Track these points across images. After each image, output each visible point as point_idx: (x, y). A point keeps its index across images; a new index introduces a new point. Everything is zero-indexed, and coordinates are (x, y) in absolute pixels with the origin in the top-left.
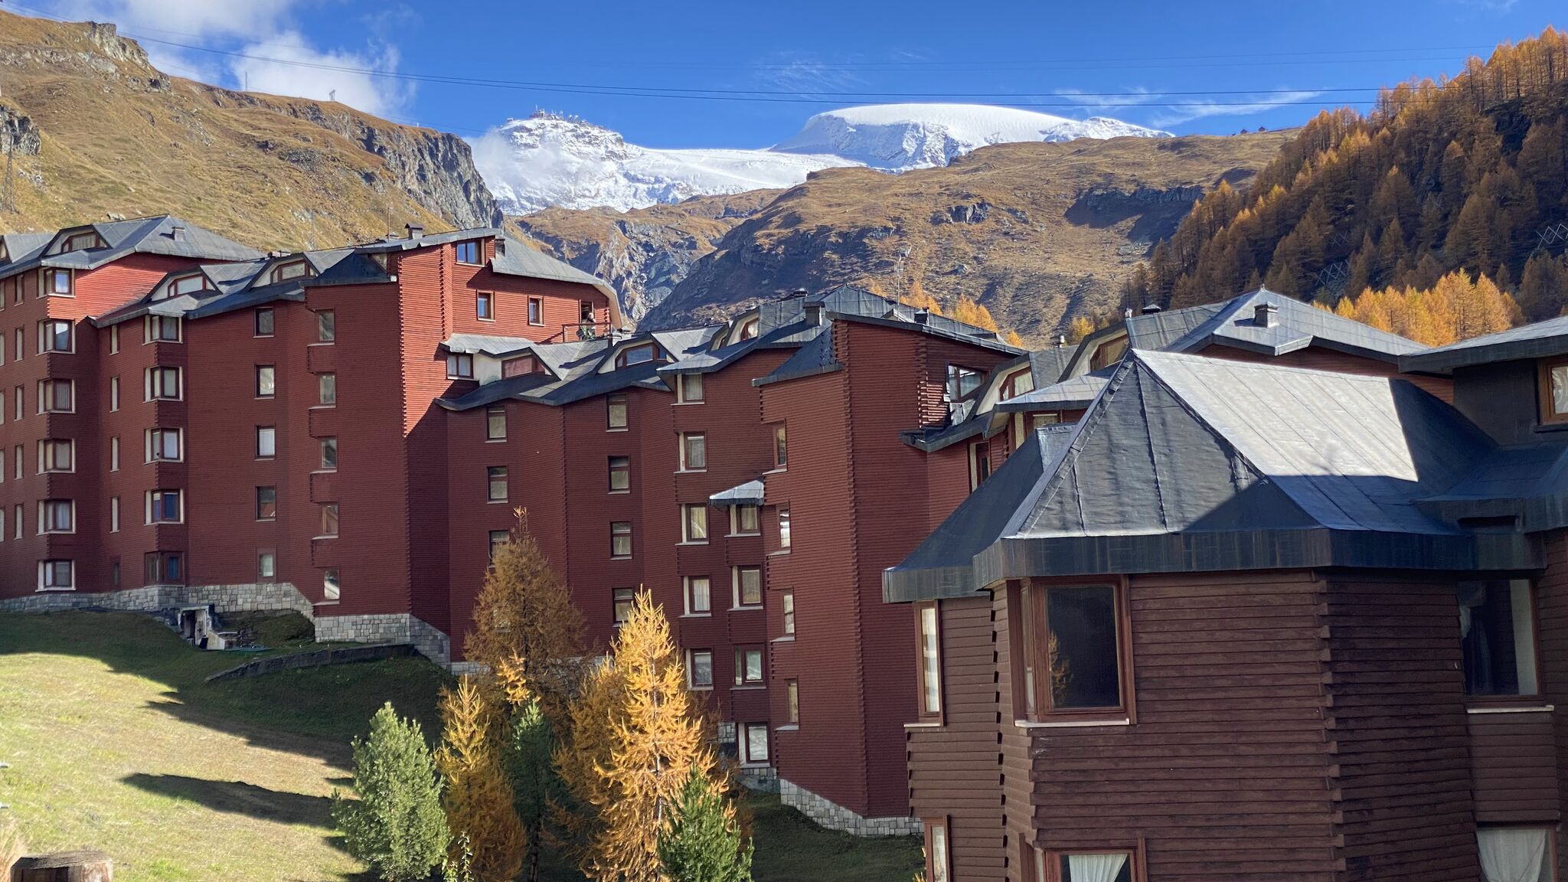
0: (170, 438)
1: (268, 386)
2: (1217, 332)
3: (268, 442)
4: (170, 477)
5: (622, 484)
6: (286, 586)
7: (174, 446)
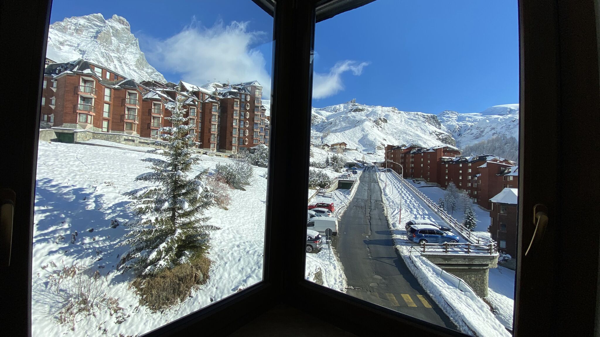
6: (423, 178)
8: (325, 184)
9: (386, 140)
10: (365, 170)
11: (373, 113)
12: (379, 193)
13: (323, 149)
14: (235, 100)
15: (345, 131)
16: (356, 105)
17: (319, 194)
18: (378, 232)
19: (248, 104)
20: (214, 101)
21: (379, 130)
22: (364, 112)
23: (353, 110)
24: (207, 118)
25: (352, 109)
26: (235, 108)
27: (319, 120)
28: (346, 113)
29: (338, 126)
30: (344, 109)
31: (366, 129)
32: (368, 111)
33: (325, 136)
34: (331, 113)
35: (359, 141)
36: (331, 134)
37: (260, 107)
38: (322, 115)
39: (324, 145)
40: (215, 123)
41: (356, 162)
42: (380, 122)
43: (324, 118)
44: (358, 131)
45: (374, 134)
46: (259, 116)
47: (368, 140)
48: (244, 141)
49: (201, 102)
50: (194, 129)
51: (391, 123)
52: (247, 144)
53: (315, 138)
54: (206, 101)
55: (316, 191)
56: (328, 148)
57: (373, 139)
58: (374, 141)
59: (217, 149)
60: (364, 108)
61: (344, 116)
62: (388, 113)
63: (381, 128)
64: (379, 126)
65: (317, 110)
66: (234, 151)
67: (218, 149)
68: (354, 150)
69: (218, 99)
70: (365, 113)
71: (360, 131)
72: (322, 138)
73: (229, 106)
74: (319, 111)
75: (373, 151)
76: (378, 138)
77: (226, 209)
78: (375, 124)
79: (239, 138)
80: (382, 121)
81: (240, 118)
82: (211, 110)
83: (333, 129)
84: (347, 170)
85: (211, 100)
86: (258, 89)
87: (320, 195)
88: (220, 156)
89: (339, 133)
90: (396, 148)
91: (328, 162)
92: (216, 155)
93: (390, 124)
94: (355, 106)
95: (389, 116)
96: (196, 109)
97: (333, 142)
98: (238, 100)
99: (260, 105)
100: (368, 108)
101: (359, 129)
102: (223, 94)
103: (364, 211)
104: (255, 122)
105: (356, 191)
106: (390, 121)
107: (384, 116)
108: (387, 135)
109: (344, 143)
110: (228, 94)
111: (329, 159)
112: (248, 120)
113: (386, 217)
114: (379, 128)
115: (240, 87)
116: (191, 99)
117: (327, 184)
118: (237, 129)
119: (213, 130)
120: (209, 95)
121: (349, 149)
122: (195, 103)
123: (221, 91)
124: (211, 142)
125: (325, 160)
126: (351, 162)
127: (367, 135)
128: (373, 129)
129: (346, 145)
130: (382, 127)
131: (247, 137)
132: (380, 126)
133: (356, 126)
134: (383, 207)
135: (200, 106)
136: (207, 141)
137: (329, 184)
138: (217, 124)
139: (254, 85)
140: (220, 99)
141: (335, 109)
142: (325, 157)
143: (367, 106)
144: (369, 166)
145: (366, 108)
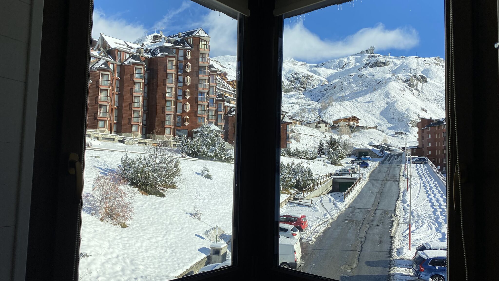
8: (305, 184)
9: (425, 111)
10: (385, 160)
11: (404, 68)
12: (395, 198)
13: (318, 127)
14: (169, 58)
15: (357, 97)
16: (375, 57)
17: (294, 201)
18: (369, 263)
19: (189, 64)
20: (137, 61)
21: (413, 94)
22: (389, 66)
23: (370, 65)
24: (126, 88)
25: (369, 63)
26: (169, 71)
27: (315, 83)
28: (360, 70)
29: (345, 91)
30: (355, 63)
31: (393, 93)
32: (395, 64)
33: (325, 108)
34: (334, 71)
35: (381, 114)
36: (334, 103)
37: (207, 68)
38: (319, 74)
39: (319, 123)
40: (138, 95)
41: (371, 148)
42: (416, 81)
43: (324, 79)
44: (378, 98)
45: (405, 100)
46: (206, 81)
47: (397, 112)
48: (183, 120)
49: (118, 65)
50: (107, 105)
51: (433, 82)
52: (187, 124)
53: (309, 112)
54: (126, 63)
55: (289, 195)
56: (326, 126)
57: (404, 109)
58: (407, 113)
59: (142, 134)
60: (388, 60)
61: (355, 74)
62: (427, 67)
63: (417, 92)
64: (413, 89)
65: (312, 67)
66: (168, 136)
67: (144, 132)
68: (372, 128)
69: (143, 59)
70: (390, 68)
71: (382, 97)
72: (320, 111)
73: (160, 68)
74: (315, 68)
75: (405, 129)
76: (413, 108)
77: (124, 226)
78: (406, 85)
79: (175, 116)
80: (418, 80)
81: (176, 85)
82: (132, 75)
83: (338, 95)
84: (353, 162)
85: (132, 61)
86: (204, 41)
87: (294, 203)
88: (146, 143)
89: (347, 103)
90: (435, 124)
91: (323, 149)
92: (140, 143)
93: (432, 85)
94: (373, 58)
95: (430, 72)
96: (110, 75)
97: (338, 116)
98: (174, 59)
99: (206, 65)
100: (394, 60)
101: (380, 94)
102: (151, 51)
103: (358, 229)
104: (200, 90)
105: (357, 195)
106: (432, 79)
107: (422, 72)
108: (428, 102)
109: (355, 117)
110: (159, 50)
111: (324, 145)
112: (189, 87)
113: (392, 238)
114: (414, 91)
115: (177, 39)
116: (102, 61)
117: (309, 185)
118: (173, 102)
119: (136, 105)
120: (130, 54)
121: (363, 127)
122: (108, 67)
123: (149, 47)
124: (132, 123)
125: (317, 145)
126: (363, 147)
127: (394, 103)
128: (404, 93)
129: (359, 121)
130: (419, 89)
131: (188, 114)
132: (416, 87)
133: (374, 90)
134: (393, 221)
135: (117, 70)
136: (127, 122)
137: (312, 185)
138: (141, 96)
139: (198, 34)
140: (146, 58)
141: (341, 64)
142: (318, 141)
143: (393, 57)
144: (393, 154)
145: (391, 60)
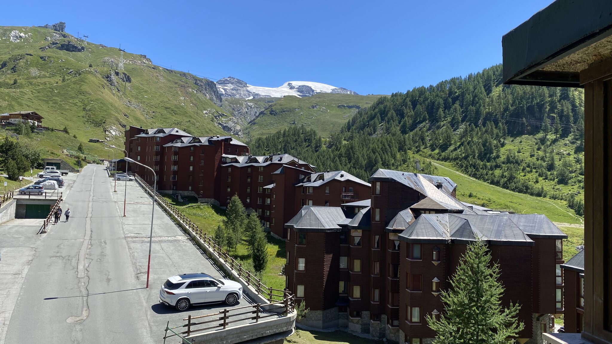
0: (175, 167)
1: (192, 159)
2: (335, 178)
3: (191, 168)
4: (175, 173)
5: (249, 180)
6: (193, 192)
7: (176, 168)
9: (128, 118)
21: (114, 95)
63: (118, 93)
64: (114, 88)
68: (60, 131)
78: (106, 82)
109: (36, 114)
114: (115, 91)
128: (103, 91)
129: (42, 120)
130: (122, 90)
132: (117, 87)
